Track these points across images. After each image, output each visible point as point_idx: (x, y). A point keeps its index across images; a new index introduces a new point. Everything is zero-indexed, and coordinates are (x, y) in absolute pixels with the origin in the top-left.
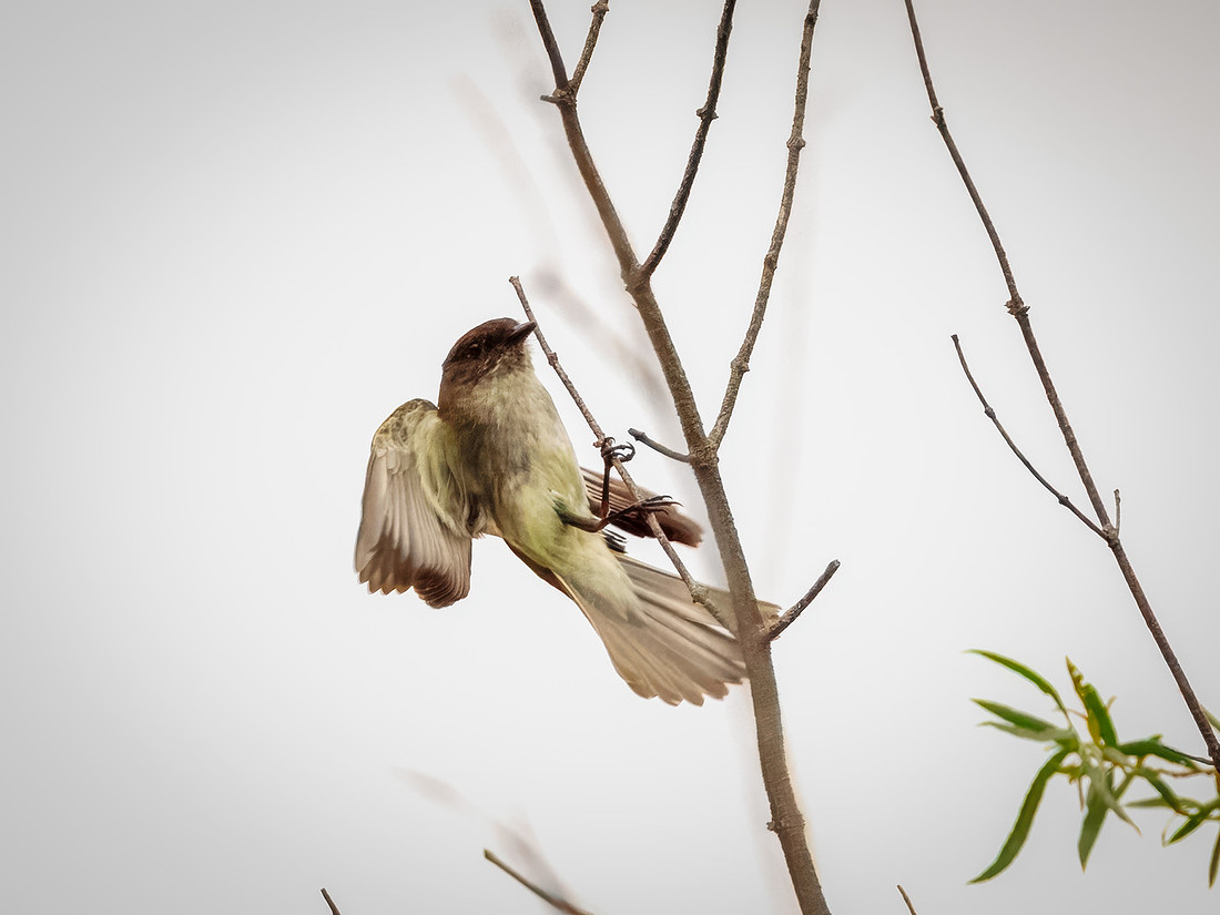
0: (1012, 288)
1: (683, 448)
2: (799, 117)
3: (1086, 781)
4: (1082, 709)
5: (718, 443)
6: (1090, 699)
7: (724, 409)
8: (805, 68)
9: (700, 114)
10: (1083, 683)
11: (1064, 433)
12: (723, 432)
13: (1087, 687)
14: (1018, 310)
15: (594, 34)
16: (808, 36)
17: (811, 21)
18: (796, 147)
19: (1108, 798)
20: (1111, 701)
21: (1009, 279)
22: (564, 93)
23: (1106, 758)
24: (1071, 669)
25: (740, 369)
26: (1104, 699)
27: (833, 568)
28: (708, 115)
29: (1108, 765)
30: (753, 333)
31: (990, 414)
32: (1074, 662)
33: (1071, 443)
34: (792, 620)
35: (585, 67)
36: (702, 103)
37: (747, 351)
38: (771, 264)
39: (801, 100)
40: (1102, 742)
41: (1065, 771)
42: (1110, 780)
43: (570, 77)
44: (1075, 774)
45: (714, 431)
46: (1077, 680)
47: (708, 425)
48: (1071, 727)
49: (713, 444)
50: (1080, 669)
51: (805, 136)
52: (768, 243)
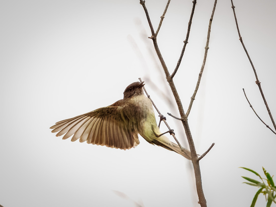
0: (257, 78)
1: (180, 117)
2: (208, 42)
3: (267, 195)
4: (266, 178)
5: (188, 116)
6: (268, 176)
7: (189, 108)
8: (209, 31)
9: (184, 42)
10: (267, 172)
11: (268, 111)
12: (189, 113)
13: (267, 173)
14: (258, 83)
15: (161, 23)
16: (210, 23)
17: (211, 20)
18: (207, 49)
19: (272, 198)
20: (273, 176)
21: (256, 76)
22: (154, 36)
23: (271, 189)
24: (264, 169)
25: (193, 99)
26: (271, 176)
27: (213, 145)
28: (186, 42)
29: (272, 191)
30: (196, 91)
31: (251, 106)
32: (264, 168)
33: (270, 113)
34: (204, 156)
35: (159, 31)
36: (185, 39)
37: (195, 95)
38: (200, 75)
39: (208, 38)
40: (271, 185)
41: (262, 192)
42: (273, 194)
43: (155, 33)
44: (265, 193)
45: (187, 113)
46: (265, 172)
47: (185, 112)
48: (264, 183)
49: (186, 116)
50: (266, 169)
51: (209, 46)
52: (200, 70)
